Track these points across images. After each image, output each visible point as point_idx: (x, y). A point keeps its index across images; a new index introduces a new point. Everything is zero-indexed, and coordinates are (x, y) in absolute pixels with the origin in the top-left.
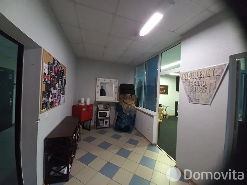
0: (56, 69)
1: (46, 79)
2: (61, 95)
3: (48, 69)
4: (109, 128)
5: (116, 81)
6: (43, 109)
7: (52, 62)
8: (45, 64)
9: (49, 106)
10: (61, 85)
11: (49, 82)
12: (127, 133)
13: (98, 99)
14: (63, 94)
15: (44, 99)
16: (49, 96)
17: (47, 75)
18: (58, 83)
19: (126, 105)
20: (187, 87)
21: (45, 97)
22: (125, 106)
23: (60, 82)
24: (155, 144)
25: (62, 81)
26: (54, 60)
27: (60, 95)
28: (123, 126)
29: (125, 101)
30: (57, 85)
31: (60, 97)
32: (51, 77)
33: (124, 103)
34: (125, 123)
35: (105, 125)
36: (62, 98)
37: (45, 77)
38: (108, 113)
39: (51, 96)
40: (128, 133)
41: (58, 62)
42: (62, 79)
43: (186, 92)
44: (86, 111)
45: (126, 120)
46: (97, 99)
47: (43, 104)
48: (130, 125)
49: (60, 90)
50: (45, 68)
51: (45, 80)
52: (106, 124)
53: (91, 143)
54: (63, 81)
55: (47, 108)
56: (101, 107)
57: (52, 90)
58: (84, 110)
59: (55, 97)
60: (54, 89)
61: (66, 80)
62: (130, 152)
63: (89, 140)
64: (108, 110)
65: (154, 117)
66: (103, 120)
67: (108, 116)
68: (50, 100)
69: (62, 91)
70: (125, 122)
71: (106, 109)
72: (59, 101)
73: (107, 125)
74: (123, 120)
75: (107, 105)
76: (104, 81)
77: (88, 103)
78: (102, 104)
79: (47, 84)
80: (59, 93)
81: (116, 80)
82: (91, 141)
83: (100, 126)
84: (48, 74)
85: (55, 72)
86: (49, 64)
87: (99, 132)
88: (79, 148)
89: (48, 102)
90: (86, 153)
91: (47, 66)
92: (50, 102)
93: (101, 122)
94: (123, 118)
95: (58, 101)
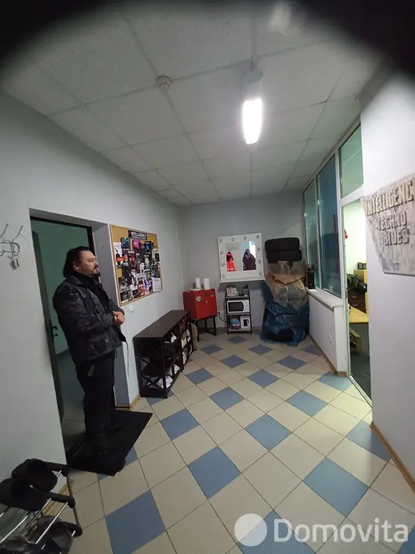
0: (135, 243)
1: (122, 262)
2: (153, 278)
3: (122, 247)
4: (250, 332)
5: (258, 237)
6: (122, 300)
7: (126, 236)
8: (115, 244)
9: (132, 296)
10: (150, 263)
11: (127, 264)
12: (286, 345)
13: (226, 277)
14: (158, 275)
15: (122, 287)
16: (129, 283)
17: (121, 256)
18: (144, 262)
19: (279, 286)
20: (377, 232)
21: (124, 285)
22: (276, 289)
23: (147, 261)
24: (345, 373)
25: (150, 258)
26: (130, 231)
27: (151, 279)
28: (276, 330)
29: (277, 277)
30: (142, 266)
31: (151, 283)
32: (129, 257)
33: (276, 281)
34: (281, 325)
35: (243, 328)
36: (156, 283)
37: (119, 260)
38: (246, 303)
39: (133, 283)
40: (288, 345)
41: (138, 233)
42: (151, 255)
43: (377, 245)
44: (203, 301)
45: (282, 318)
46: (224, 277)
47: (122, 294)
48: (293, 330)
49: (150, 271)
50: (117, 248)
51: (119, 263)
52: (245, 325)
53: (212, 354)
54: (154, 257)
55: (130, 299)
56: (233, 292)
57: (133, 273)
58: (198, 299)
59: (141, 283)
60: (138, 271)
61: (158, 254)
62: (276, 379)
63: (211, 350)
64: (245, 299)
65: (335, 309)
66: (238, 317)
67: (246, 309)
68: (132, 288)
69: (155, 271)
70: (282, 322)
71: (241, 296)
72: (151, 288)
73: (248, 328)
74: (275, 317)
75: (245, 288)
76: (233, 240)
77: (207, 288)
78: (234, 287)
79: (123, 268)
80: (149, 276)
81: (255, 235)
82: (212, 352)
83: (233, 328)
84: (123, 255)
85: (135, 248)
86: (122, 240)
87: (232, 340)
88: (191, 360)
89: (129, 290)
90: (200, 368)
91: (120, 243)
92: (134, 291)
93: (234, 320)
94: (275, 314)
95: (148, 288)
